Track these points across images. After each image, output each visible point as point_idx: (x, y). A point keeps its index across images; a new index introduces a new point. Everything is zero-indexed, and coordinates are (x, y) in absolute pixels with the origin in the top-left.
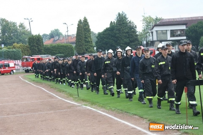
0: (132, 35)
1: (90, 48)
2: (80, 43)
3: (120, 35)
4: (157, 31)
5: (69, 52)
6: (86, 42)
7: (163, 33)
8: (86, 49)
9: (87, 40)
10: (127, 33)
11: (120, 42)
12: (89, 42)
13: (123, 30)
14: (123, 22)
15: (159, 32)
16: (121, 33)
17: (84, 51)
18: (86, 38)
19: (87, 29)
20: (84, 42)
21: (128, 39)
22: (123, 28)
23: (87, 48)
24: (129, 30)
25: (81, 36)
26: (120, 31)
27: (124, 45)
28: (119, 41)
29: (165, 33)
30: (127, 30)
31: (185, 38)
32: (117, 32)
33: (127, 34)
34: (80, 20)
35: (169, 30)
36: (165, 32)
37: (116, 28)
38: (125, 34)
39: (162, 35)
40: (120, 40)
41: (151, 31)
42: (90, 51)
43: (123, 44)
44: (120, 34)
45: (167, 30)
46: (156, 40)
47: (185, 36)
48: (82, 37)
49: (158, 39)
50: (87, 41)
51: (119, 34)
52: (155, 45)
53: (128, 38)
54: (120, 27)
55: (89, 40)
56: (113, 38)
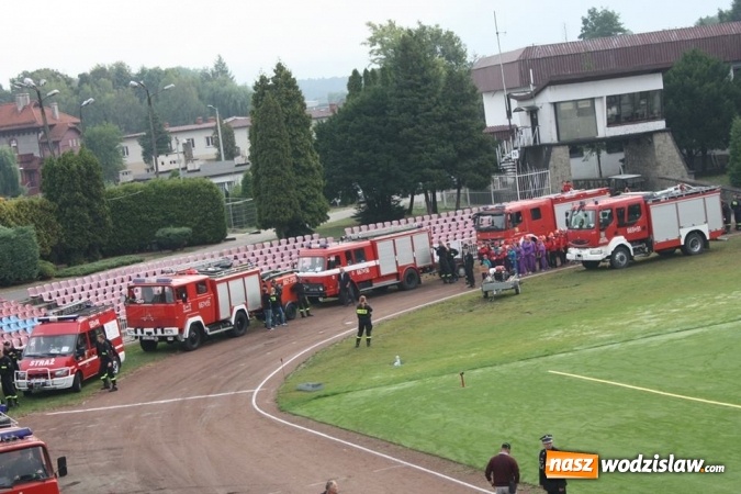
0: (464, 127)
1: (314, 197)
2: (276, 178)
3: (418, 131)
4: (555, 105)
5: (207, 212)
6: (297, 174)
7: (581, 112)
8: (301, 202)
9: (302, 162)
10: (446, 118)
11: (420, 159)
12: (312, 170)
13: (429, 110)
14: (425, 75)
15: (563, 107)
16: (422, 120)
17: (295, 210)
18: (297, 154)
19: (298, 116)
20: (290, 174)
21: (451, 145)
22: (427, 99)
23: (303, 197)
24: (453, 108)
25: (277, 148)
26: (415, 113)
27: (436, 171)
28: (413, 156)
29: (585, 109)
30: (442, 110)
31: (661, 125)
32: (404, 118)
33: (445, 125)
34: (263, 79)
35: (601, 98)
36: (588, 105)
37: (393, 99)
38: (437, 127)
39: (576, 120)
40: (421, 151)
41: (530, 103)
42: (317, 209)
43: (433, 168)
44: (420, 127)
45: (593, 100)
46: (555, 140)
47: (661, 119)
48: (283, 151)
49: (564, 137)
50: (304, 169)
51: (413, 126)
52: (551, 163)
53: (451, 139)
54: (416, 99)
55: (309, 163)
56: (392, 145)
